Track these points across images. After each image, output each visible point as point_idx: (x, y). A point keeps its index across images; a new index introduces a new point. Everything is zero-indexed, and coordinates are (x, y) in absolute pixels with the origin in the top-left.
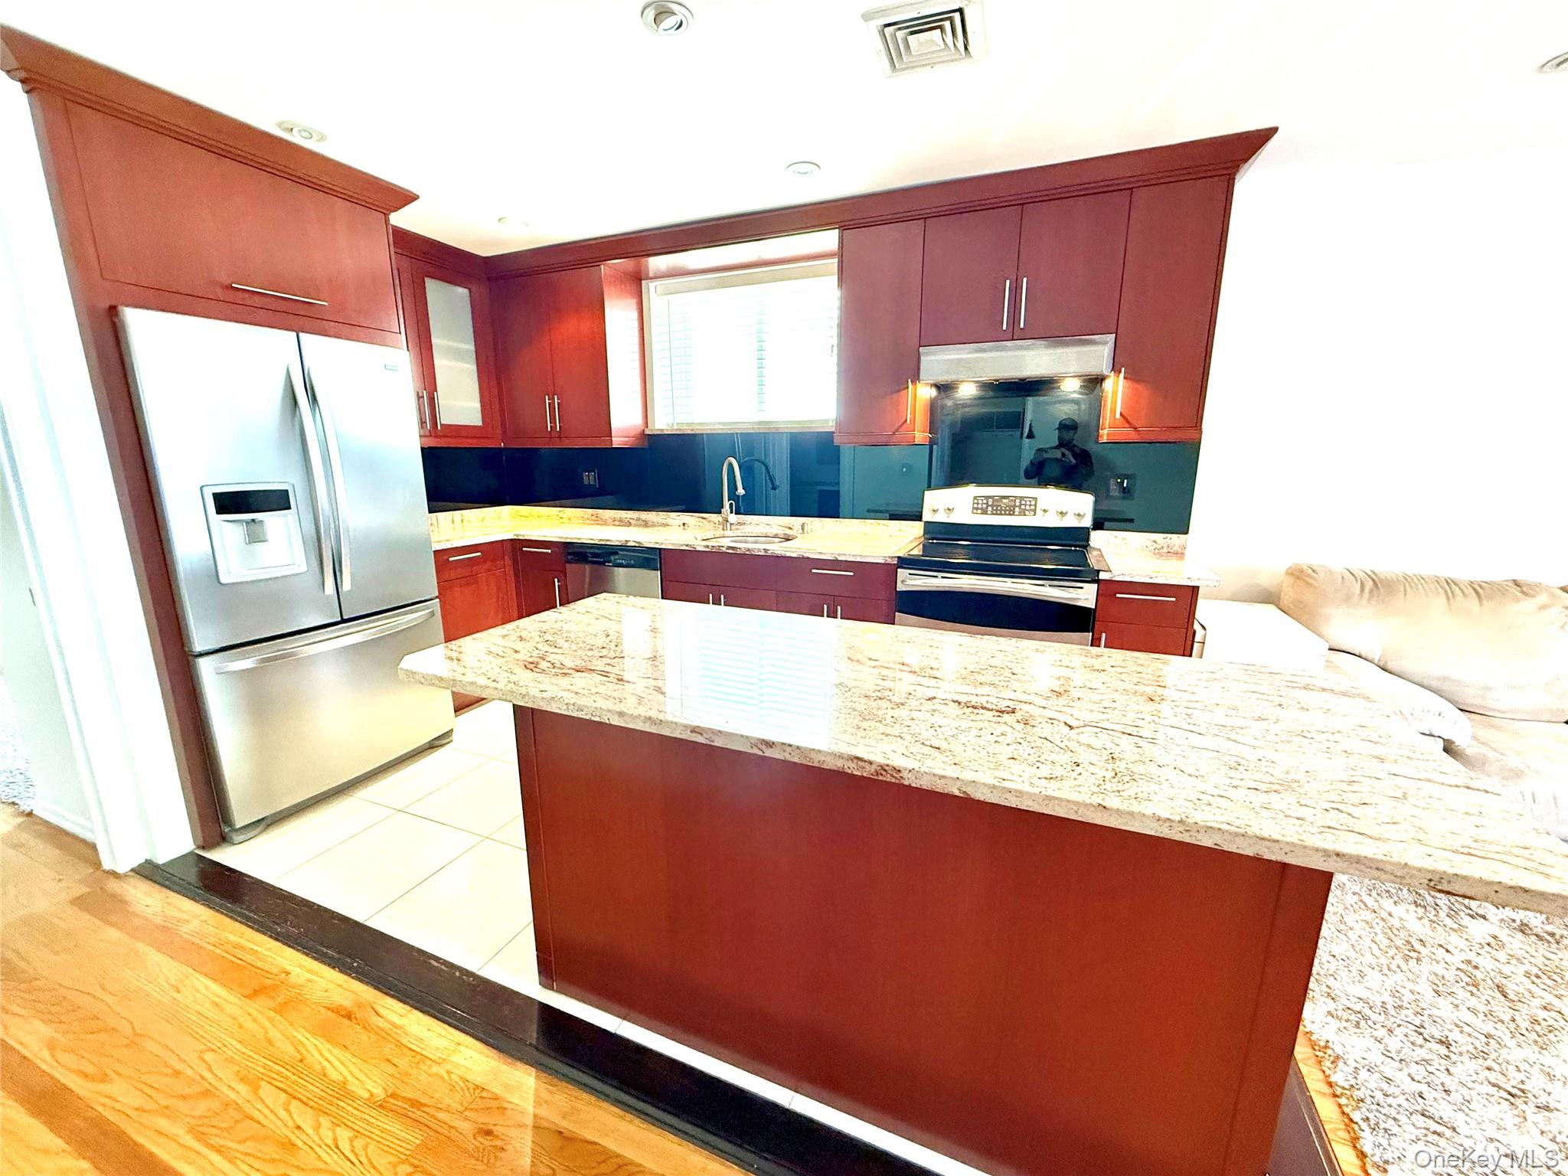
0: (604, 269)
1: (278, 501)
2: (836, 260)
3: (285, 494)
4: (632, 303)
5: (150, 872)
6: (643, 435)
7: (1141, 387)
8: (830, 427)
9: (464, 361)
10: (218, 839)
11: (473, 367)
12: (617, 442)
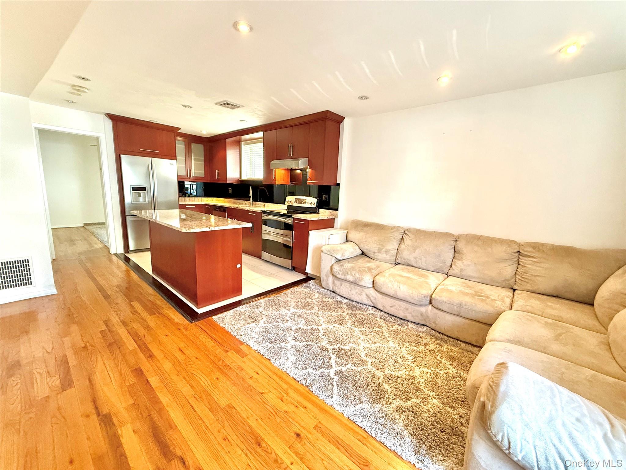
0: (227, 140)
1: (144, 189)
2: (262, 139)
3: (145, 188)
4: (238, 147)
5: (116, 255)
6: (238, 180)
7: (313, 171)
8: (262, 179)
9: (201, 162)
10: (127, 252)
11: (203, 163)
12: (228, 182)
